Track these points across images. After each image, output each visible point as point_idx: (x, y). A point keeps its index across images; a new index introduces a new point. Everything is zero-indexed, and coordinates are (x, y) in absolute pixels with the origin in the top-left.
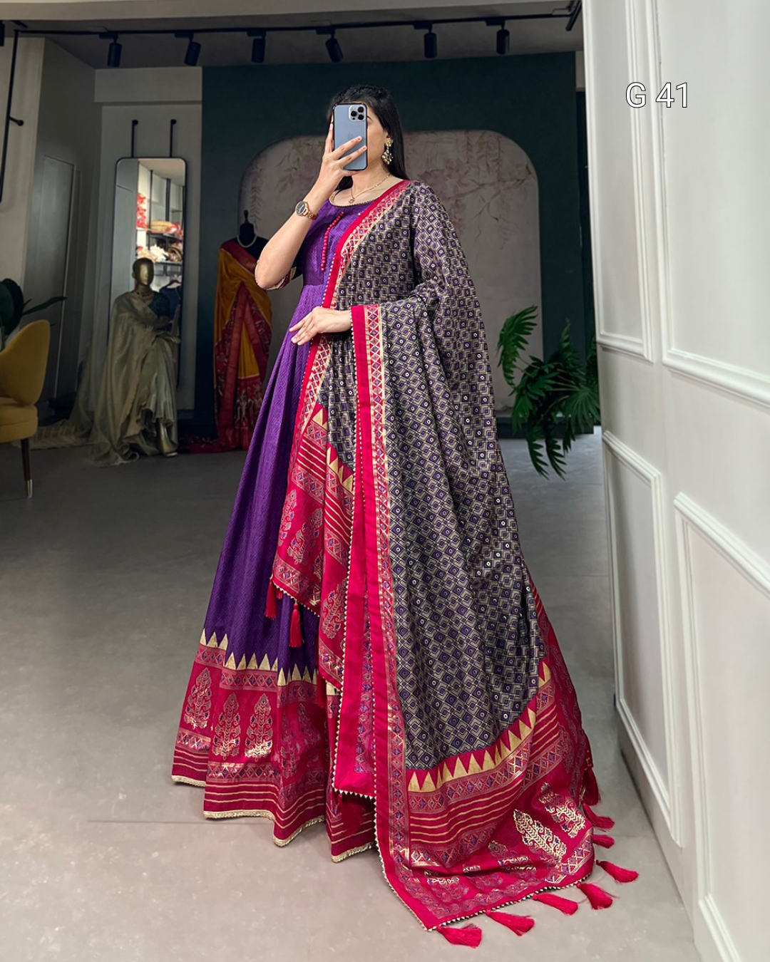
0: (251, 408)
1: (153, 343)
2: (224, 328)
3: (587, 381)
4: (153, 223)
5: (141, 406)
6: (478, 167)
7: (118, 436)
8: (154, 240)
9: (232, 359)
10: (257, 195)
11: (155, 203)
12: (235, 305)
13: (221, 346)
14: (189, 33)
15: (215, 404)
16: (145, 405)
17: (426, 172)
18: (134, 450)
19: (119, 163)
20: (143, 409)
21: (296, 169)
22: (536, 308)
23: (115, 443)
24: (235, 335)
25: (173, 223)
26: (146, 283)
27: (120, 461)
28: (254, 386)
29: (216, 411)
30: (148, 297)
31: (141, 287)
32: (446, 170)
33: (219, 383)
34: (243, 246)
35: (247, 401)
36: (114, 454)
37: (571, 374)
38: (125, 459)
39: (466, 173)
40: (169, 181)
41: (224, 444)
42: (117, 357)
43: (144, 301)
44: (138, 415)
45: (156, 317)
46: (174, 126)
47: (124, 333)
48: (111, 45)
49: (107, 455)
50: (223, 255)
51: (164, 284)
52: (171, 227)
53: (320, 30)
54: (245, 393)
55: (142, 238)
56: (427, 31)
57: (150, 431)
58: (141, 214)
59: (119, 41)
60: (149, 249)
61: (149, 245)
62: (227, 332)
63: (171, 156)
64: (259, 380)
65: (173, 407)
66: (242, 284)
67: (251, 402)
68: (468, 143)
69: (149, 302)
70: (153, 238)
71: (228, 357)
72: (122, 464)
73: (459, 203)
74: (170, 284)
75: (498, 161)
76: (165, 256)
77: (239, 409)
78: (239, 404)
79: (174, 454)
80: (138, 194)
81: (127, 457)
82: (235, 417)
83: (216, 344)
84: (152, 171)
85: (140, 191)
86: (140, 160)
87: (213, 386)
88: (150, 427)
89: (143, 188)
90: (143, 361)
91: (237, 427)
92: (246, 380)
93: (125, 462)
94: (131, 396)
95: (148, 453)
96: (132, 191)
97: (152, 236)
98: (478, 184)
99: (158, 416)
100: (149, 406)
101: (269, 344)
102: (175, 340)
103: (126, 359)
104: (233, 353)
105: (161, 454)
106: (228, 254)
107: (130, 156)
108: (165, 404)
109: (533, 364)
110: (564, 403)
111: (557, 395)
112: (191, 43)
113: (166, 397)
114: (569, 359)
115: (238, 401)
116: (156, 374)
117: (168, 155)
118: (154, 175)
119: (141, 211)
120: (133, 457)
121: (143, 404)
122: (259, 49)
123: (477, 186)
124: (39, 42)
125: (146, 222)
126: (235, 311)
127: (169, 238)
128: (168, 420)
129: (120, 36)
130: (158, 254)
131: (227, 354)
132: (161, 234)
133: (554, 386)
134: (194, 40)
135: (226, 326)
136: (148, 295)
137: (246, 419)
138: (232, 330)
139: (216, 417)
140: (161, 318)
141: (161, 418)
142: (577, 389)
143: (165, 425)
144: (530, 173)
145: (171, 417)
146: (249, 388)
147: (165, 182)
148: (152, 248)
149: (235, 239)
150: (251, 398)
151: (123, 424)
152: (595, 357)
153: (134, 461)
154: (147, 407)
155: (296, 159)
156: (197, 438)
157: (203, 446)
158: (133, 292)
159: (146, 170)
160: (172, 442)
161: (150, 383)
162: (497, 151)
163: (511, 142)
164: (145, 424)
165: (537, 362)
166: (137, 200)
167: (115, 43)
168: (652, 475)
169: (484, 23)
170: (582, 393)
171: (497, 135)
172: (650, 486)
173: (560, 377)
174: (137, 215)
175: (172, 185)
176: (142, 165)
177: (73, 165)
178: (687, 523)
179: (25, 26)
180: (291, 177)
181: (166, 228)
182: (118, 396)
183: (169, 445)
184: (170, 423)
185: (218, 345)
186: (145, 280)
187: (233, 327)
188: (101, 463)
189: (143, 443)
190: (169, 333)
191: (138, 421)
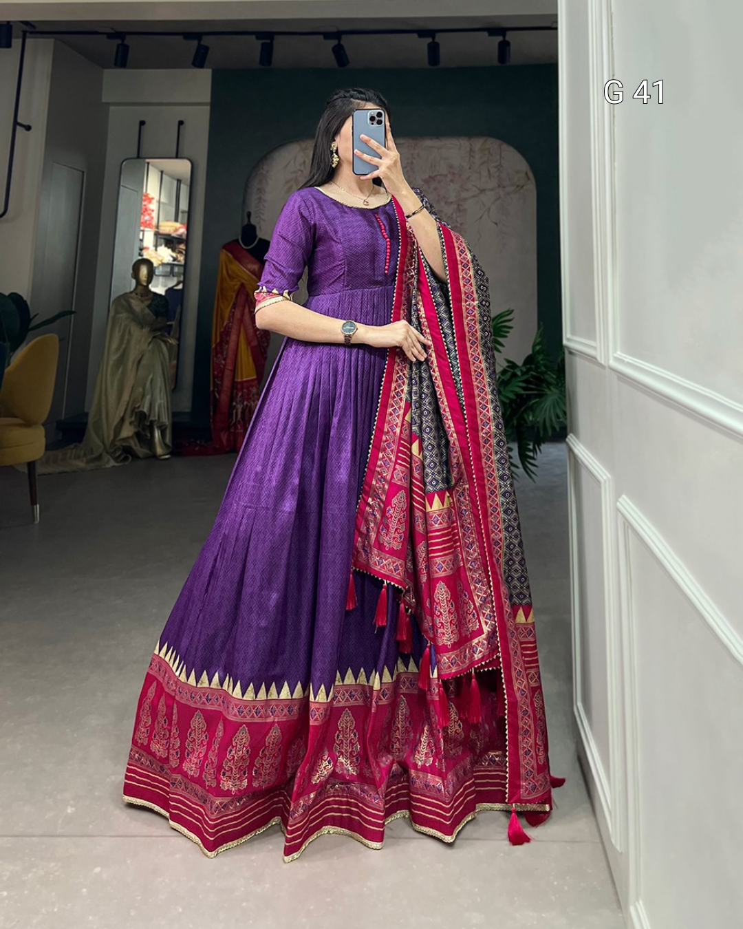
0: (247, 411)
1: (149, 344)
2: (222, 330)
3: (557, 384)
4: (160, 224)
5: (135, 408)
6: (480, 173)
7: (112, 437)
8: (162, 240)
9: (229, 361)
10: (263, 197)
11: (164, 204)
12: (234, 306)
13: (218, 348)
14: (198, 36)
15: (211, 407)
16: (139, 407)
17: (430, 177)
18: (128, 452)
19: (124, 163)
20: (137, 410)
21: (302, 171)
22: (512, 311)
23: (108, 446)
24: (233, 337)
25: (182, 223)
26: (145, 284)
27: (112, 463)
28: (250, 388)
29: (212, 414)
30: (146, 298)
31: (140, 287)
32: (449, 175)
33: (215, 385)
34: (243, 246)
35: (243, 403)
36: (106, 457)
37: (542, 377)
38: (117, 462)
39: (468, 178)
40: (179, 181)
41: (218, 446)
42: (114, 358)
43: (142, 302)
44: (131, 417)
45: (154, 317)
46: (181, 127)
47: (121, 334)
48: (118, 45)
49: (99, 458)
50: (224, 255)
51: (170, 285)
52: (179, 228)
53: (327, 36)
54: (242, 396)
55: (149, 238)
56: (430, 40)
57: (143, 433)
58: (149, 214)
59: (126, 42)
60: (156, 250)
61: (156, 246)
62: (226, 333)
63: (177, 157)
64: (256, 382)
65: (168, 408)
66: (242, 285)
67: (247, 405)
68: (471, 149)
69: (148, 303)
70: (161, 238)
71: (225, 359)
72: (114, 466)
73: (462, 208)
74: (176, 285)
75: (499, 167)
76: (172, 257)
77: (234, 411)
78: (235, 406)
79: (167, 457)
80: (147, 195)
81: (119, 460)
82: (231, 420)
83: (214, 346)
84: (162, 172)
85: (148, 192)
86: (147, 160)
87: (209, 388)
88: (143, 429)
89: (152, 186)
90: (139, 362)
91: (232, 430)
92: (242, 383)
93: (116, 464)
94: (126, 397)
95: (141, 456)
96: (137, 191)
97: (159, 236)
98: (479, 189)
99: (152, 418)
100: (143, 408)
101: (267, 346)
102: (172, 341)
103: (121, 361)
104: (231, 354)
105: (154, 456)
106: (229, 255)
107: (135, 156)
108: (160, 406)
109: (508, 367)
110: (535, 405)
111: (529, 397)
112: (200, 46)
113: (161, 399)
114: (541, 362)
115: (234, 403)
116: (151, 376)
117: (174, 155)
118: (164, 176)
119: (149, 212)
120: (126, 459)
121: (137, 406)
122: (267, 52)
123: (478, 191)
124: (48, 43)
125: (154, 222)
126: (234, 312)
127: (176, 238)
128: (163, 422)
129: (128, 37)
130: (164, 255)
131: (225, 356)
132: (169, 235)
133: (524, 389)
134: (202, 43)
135: (225, 328)
136: (147, 296)
137: (242, 422)
138: (230, 332)
139: (211, 420)
140: (159, 319)
141: (155, 421)
142: (549, 392)
143: (159, 428)
144: (529, 179)
145: (166, 420)
146: (245, 390)
147: (175, 182)
148: (159, 248)
149: (237, 241)
150: (247, 401)
151: (116, 426)
152: (563, 360)
153: (127, 463)
154: (141, 409)
155: (302, 162)
156: (192, 440)
157: (197, 449)
158: (131, 292)
159: (157, 171)
160: (165, 444)
161: (145, 384)
162: (498, 157)
163: (511, 149)
164: (139, 426)
165: (512, 365)
166: (145, 200)
167: (123, 44)
168: (602, 477)
169: (486, 34)
170: (552, 395)
171: (500, 142)
172: (600, 487)
173: (531, 379)
174: (144, 216)
175: (182, 185)
176: (152, 165)
177: (83, 172)
178: (628, 527)
179: (33, 27)
180: (297, 179)
181: (174, 228)
182: (112, 398)
183: (162, 448)
184: (164, 425)
185: (216, 347)
186: (144, 281)
187: (231, 328)
188: (92, 465)
189: (136, 445)
190: (166, 334)
191: (131, 423)
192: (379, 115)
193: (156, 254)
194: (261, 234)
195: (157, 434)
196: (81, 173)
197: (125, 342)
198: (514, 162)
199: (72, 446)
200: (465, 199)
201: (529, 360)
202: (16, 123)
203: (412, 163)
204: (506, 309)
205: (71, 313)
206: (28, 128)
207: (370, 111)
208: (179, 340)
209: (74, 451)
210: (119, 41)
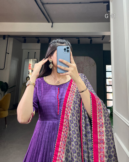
6: (86, 63)
17: (78, 63)
32: (81, 63)
46: (35, 53)
48: (24, 39)
56: (78, 39)
68: (85, 58)
73: (83, 69)
80: (30, 64)
98: (86, 66)
107: (27, 58)
112: (38, 39)
117: (34, 58)
119: (30, 67)
122: (50, 41)
144: (95, 64)
158: (26, 82)
162: (89, 60)
169: (88, 38)
171: (90, 57)
177: (18, 61)
200: (84, 67)
202: (6, 53)
205: (15, 86)
206: (8, 54)
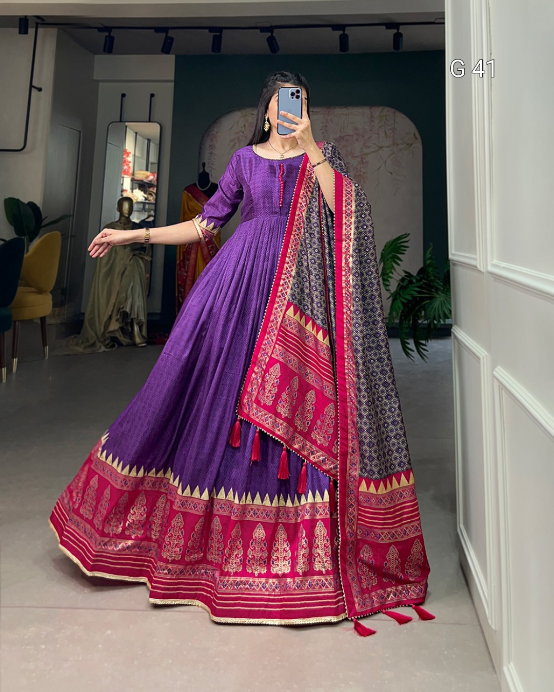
1: (130, 260)
2: (185, 250)
3: (444, 290)
4: (135, 172)
5: (120, 308)
6: (379, 134)
7: (102, 330)
8: (137, 185)
9: (190, 274)
10: (213, 151)
11: (138, 157)
13: (182, 264)
14: (165, 30)
15: (177, 307)
16: (123, 308)
17: (340, 137)
18: (114, 341)
19: (110, 125)
20: (121, 311)
22: (409, 234)
23: (100, 336)
24: (193, 256)
25: (151, 172)
26: (127, 216)
27: (103, 349)
31: (123, 218)
32: (355, 136)
33: (179, 292)
34: (200, 188)
36: (98, 344)
37: (432, 284)
38: (107, 348)
39: (370, 138)
40: (149, 140)
42: (104, 270)
44: (117, 315)
46: (153, 98)
47: (109, 253)
48: (106, 37)
49: (94, 344)
50: (185, 195)
52: (150, 175)
53: (263, 29)
55: (127, 183)
56: (341, 32)
57: (125, 327)
58: (127, 165)
59: (112, 34)
61: (132, 189)
62: (187, 253)
63: (150, 121)
65: (144, 310)
68: (372, 116)
70: (136, 183)
71: (186, 272)
72: (104, 351)
73: (364, 161)
75: (393, 130)
76: (145, 197)
79: (144, 345)
80: (125, 151)
81: (108, 347)
83: (178, 262)
84: (136, 133)
85: (127, 148)
86: (127, 124)
88: (126, 324)
89: (129, 145)
90: (123, 274)
93: (106, 350)
94: (113, 300)
95: (124, 344)
96: (119, 147)
97: (134, 182)
98: (378, 146)
99: (132, 316)
100: (126, 308)
102: (148, 258)
103: (109, 273)
104: (191, 269)
105: (134, 344)
106: (190, 195)
107: (119, 120)
108: (138, 307)
109: (405, 276)
110: (427, 305)
111: (422, 299)
112: (167, 37)
113: (139, 302)
114: (431, 273)
116: (132, 284)
117: (148, 120)
118: (138, 136)
119: (127, 163)
120: (113, 346)
121: (121, 307)
122: (217, 43)
123: (377, 148)
124: (53, 32)
125: (131, 171)
127: (147, 183)
128: (140, 320)
129: (113, 30)
130: (139, 196)
131: (186, 270)
132: (142, 181)
133: (419, 292)
134: (169, 35)
135: (186, 249)
136: (128, 224)
138: (191, 252)
141: (135, 318)
142: (437, 296)
143: (138, 324)
144: (416, 139)
145: (143, 318)
147: (146, 141)
148: (134, 191)
149: (195, 184)
151: (105, 322)
152: (448, 272)
153: (114, 349)
154: (124, 309)
155: (243, 125)
156: (162, 333)
158: (117, 222)
159: (132, 132)
160: (142, 336)
161: (127, 290)
162: (393, 122)
163: (403, 116)
164: (122, 322)
165: (409, 275)
166: (124, 154)
167: (109, 35)
168: (481, 355)
169: (384, 27)
170: (440, 298)
171: (393, 110)
172: (479, 363)
173: (424, 286)
174: (124, 166)
175: (151, 144)
176: (129, 128)
177: (80, 132)
178: (502, 389)
179: (43, 20)
180: (239, 138)
181: (146, 176)
182: (103, 301)
183: (140, 338)
184: (142, 322)
185: (180, 263)
186: (126, 213)
187: (191, 249)
188: (88, 350)
189: (120, 336)
190: (143, 253)
191: (117, 320)
192: (298, 92)
193: (133, 195)
194: (212, 180)
195: (136, 328)
196: (79, 133)
197: (112, 258)
198: (404, 125)
199: (73, 336)
200: (367, 154)
201: (421, 271)
203: (326, 126)
204: (404, 233)
207: (291, 89)
208: (152, 257)
209: (75, 339)
210: (107, 34)
